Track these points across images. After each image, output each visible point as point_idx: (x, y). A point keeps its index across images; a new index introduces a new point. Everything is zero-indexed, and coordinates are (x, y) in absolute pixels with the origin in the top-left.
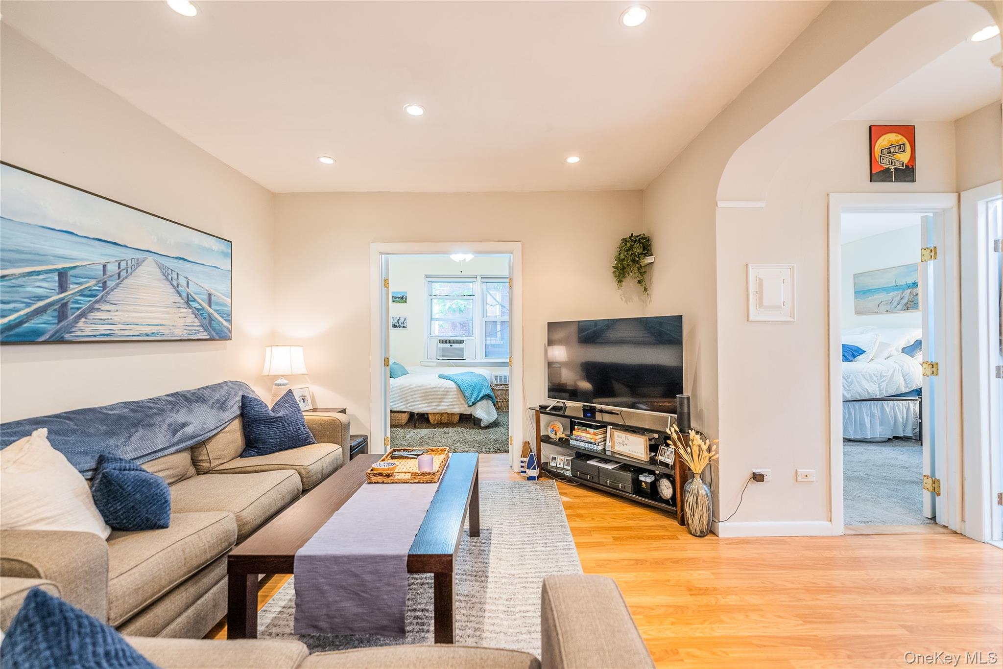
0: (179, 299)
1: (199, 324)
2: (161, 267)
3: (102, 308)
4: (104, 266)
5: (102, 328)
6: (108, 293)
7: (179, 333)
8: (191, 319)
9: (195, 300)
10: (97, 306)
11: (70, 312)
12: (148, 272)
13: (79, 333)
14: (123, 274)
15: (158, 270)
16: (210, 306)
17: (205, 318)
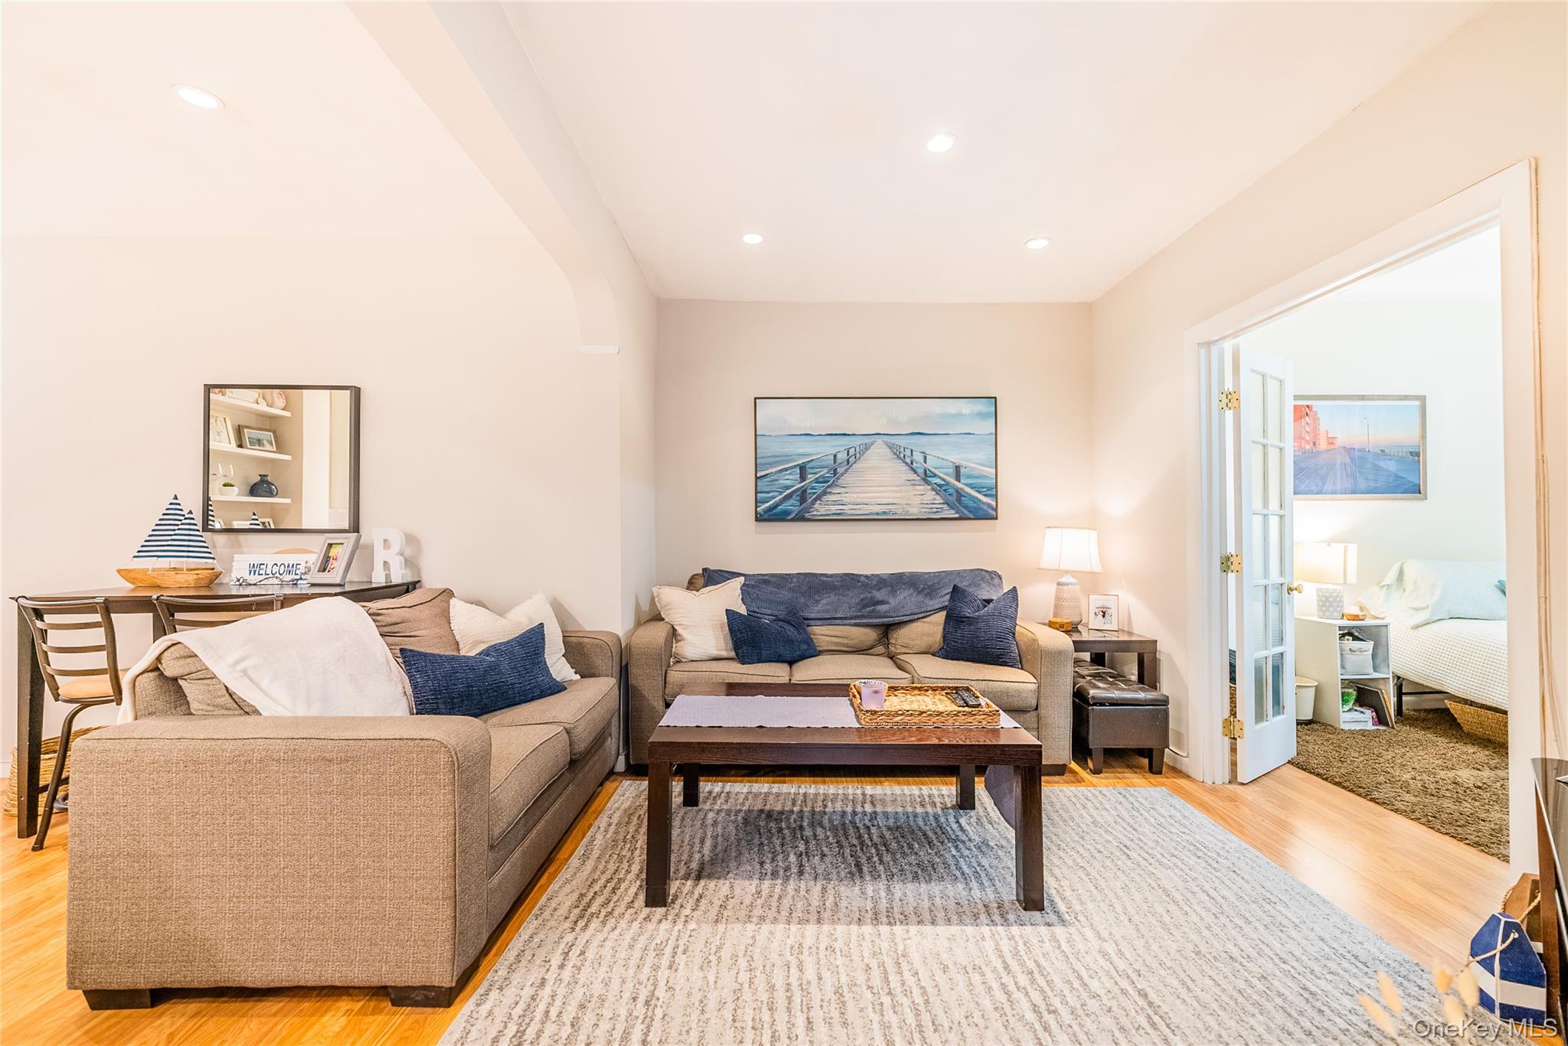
0: (914, 477)
1: (942, 501)
2: (890, 447)
3: (833, 492)
4: (835, 456)
5: (834, 509)
6: (838, 479)
7: (914, 511)
8: (930, 495)
9: (935, 475)
10: (829, 490)
11: (808, 497)
12: (878, 453)
13: (815, 513)
14: (852, 460)
15: (888, 450)
16: (958, 479)
17: (951, 495)
